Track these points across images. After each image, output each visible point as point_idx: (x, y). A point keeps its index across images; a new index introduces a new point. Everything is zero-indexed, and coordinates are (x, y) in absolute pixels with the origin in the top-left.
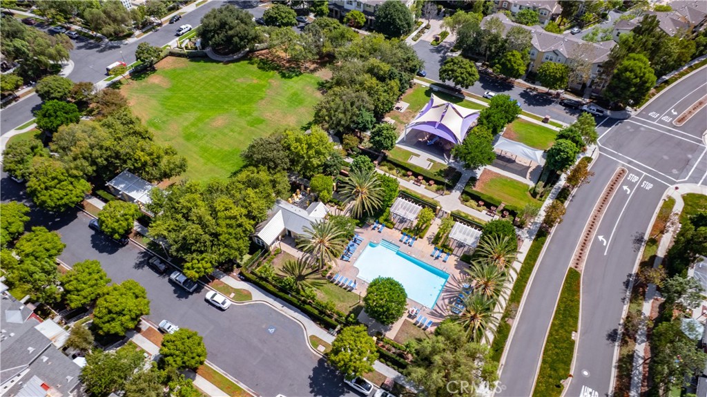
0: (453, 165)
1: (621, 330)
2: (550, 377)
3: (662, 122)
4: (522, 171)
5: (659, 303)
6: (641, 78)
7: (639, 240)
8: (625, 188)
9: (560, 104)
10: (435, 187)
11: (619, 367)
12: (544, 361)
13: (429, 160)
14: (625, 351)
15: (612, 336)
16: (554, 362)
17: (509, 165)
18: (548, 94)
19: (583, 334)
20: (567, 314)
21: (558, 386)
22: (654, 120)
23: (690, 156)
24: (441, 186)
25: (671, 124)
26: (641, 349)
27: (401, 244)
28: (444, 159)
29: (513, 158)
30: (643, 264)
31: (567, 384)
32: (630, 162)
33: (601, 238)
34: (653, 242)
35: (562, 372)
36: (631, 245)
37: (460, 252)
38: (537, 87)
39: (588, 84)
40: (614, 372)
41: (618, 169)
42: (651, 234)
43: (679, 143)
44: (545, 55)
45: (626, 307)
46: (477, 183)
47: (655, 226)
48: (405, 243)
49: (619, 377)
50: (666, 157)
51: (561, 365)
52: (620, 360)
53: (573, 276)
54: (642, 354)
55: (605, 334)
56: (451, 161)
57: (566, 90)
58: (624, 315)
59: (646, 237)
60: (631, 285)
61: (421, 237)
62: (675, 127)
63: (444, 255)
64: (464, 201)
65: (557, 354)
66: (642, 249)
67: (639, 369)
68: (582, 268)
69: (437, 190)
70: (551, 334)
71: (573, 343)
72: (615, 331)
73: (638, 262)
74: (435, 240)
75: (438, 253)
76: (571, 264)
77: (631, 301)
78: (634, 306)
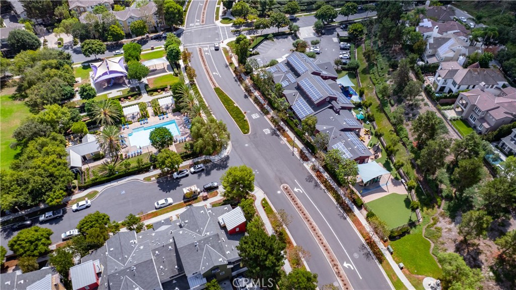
0: (131, 87)
1: (247, 94)
2: (240, 120)
3: (197, 26)
4: (163, 71)
5: (249, 79)
6: (177, 9)
7: (227, 66)
8: (206, 53)
9: (152, 39)
10: (132, 98)
11: (256, 103)
12: (234, 118)
13: (118, 91)
14: (253, 98)
15: (246, 97)
16: (237, 116)
17: (155, 72)
18: (143, 39)
19: (237, 103)
20: (227, 101)
21: (245, 120)
22: (194, 26)
23: (217, 32)
24: (135, 96)
25: (201, 25)
26: (256, 94)
27: (143, 125)
28: (125, 87)
29: (155, 68)
30: (234, 72)
31: (246, 118)
32: (199, 45)
33: (214, 73)
34: (231, 64)
35: (242, 117)
36: (226, 69)
37: (170, 110)
38: (135, 39)
39: (156, 25)
40: (256, 105)
41: (198, 50)
42: (228, 62)
43: (210, 29)
44: (127, 22)
45: (242, 87)
46: (150, 86)
47: (227, 59)
48: (144, 124)
49: (258, 105)
50: (210, 36)
51: (240, 115)
52: (254, 101)
53: (217, 90)
54: (258, 95)
55: (243, 98)
56: (128, 86)
57: (149, 33)
58: (243, 89)
59: (228, 64)
60: (237, 80)
61: (149, 117)
62: (203, 25)
63: (165, 116)
64: (151, 95)
65: (236, 113)
66: (230, 68)
67: (261, 99)
68: (217, 86)
69: (135, 99)
70: (228, 110)
71: (237, 107)
72: (245, 95)
73: (233, 72)
74: (156, 114)
75: (161, 117)
76: (213, 87)
77: (241, 84)
78: (244, 84)
